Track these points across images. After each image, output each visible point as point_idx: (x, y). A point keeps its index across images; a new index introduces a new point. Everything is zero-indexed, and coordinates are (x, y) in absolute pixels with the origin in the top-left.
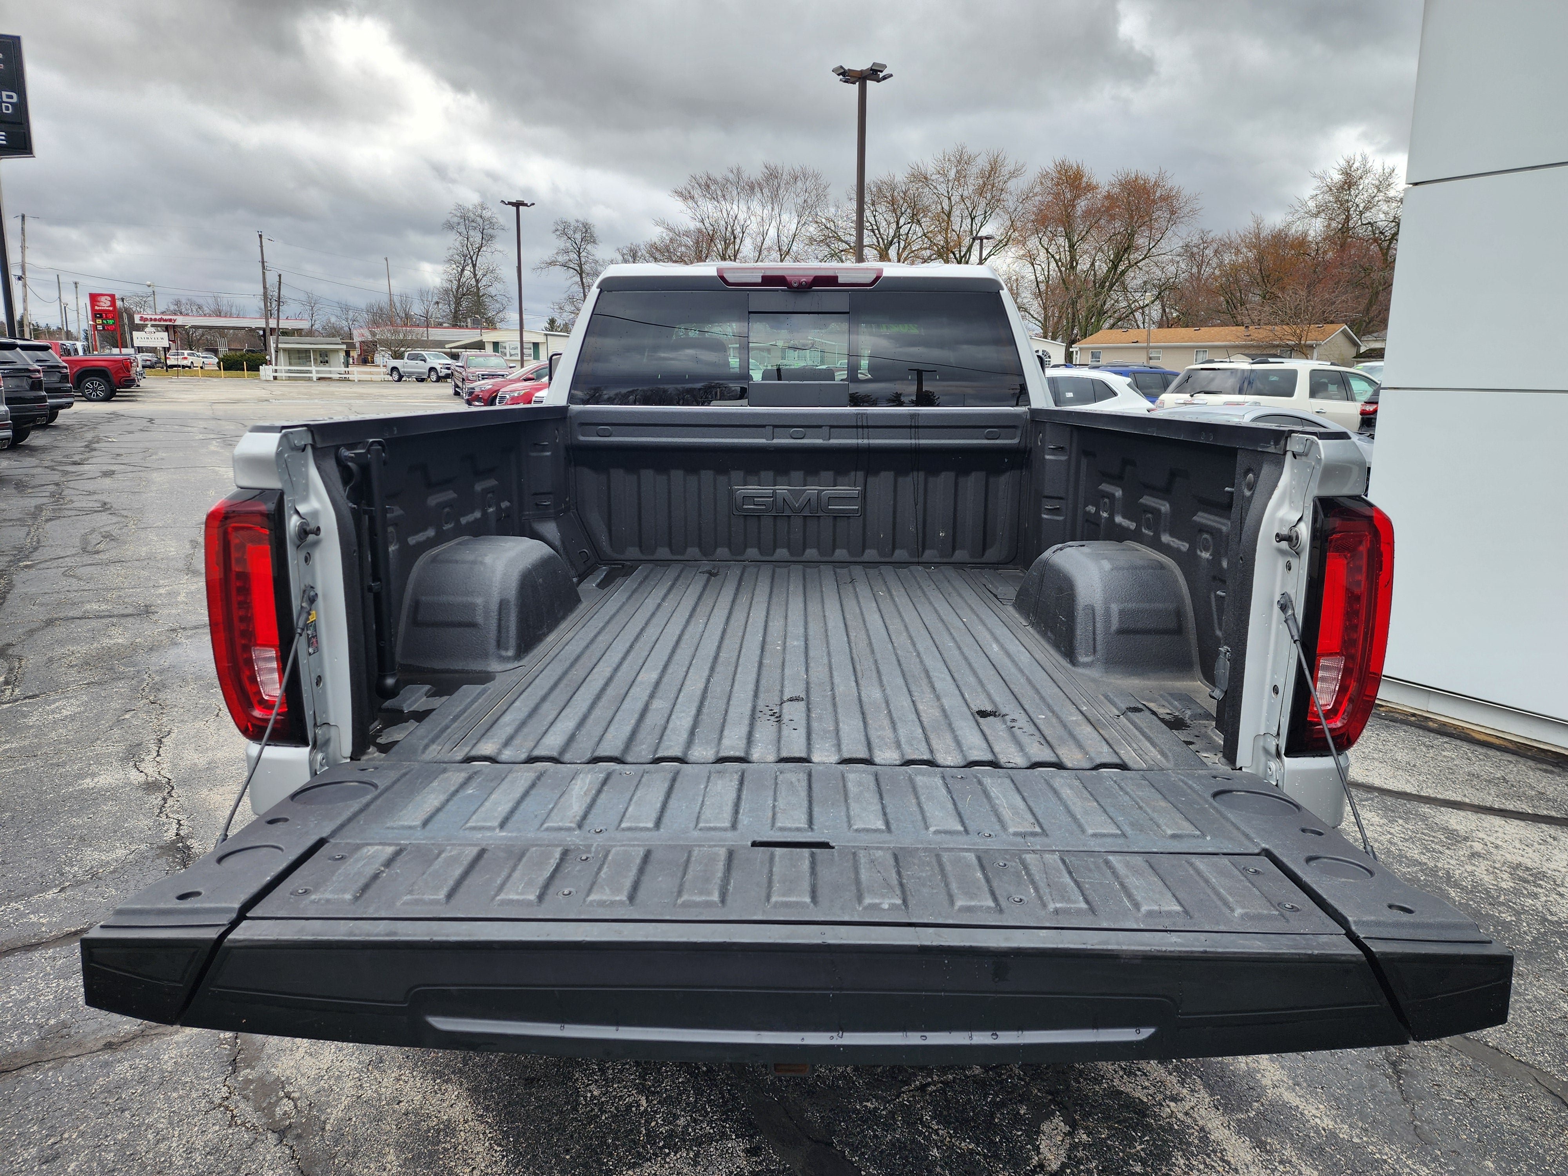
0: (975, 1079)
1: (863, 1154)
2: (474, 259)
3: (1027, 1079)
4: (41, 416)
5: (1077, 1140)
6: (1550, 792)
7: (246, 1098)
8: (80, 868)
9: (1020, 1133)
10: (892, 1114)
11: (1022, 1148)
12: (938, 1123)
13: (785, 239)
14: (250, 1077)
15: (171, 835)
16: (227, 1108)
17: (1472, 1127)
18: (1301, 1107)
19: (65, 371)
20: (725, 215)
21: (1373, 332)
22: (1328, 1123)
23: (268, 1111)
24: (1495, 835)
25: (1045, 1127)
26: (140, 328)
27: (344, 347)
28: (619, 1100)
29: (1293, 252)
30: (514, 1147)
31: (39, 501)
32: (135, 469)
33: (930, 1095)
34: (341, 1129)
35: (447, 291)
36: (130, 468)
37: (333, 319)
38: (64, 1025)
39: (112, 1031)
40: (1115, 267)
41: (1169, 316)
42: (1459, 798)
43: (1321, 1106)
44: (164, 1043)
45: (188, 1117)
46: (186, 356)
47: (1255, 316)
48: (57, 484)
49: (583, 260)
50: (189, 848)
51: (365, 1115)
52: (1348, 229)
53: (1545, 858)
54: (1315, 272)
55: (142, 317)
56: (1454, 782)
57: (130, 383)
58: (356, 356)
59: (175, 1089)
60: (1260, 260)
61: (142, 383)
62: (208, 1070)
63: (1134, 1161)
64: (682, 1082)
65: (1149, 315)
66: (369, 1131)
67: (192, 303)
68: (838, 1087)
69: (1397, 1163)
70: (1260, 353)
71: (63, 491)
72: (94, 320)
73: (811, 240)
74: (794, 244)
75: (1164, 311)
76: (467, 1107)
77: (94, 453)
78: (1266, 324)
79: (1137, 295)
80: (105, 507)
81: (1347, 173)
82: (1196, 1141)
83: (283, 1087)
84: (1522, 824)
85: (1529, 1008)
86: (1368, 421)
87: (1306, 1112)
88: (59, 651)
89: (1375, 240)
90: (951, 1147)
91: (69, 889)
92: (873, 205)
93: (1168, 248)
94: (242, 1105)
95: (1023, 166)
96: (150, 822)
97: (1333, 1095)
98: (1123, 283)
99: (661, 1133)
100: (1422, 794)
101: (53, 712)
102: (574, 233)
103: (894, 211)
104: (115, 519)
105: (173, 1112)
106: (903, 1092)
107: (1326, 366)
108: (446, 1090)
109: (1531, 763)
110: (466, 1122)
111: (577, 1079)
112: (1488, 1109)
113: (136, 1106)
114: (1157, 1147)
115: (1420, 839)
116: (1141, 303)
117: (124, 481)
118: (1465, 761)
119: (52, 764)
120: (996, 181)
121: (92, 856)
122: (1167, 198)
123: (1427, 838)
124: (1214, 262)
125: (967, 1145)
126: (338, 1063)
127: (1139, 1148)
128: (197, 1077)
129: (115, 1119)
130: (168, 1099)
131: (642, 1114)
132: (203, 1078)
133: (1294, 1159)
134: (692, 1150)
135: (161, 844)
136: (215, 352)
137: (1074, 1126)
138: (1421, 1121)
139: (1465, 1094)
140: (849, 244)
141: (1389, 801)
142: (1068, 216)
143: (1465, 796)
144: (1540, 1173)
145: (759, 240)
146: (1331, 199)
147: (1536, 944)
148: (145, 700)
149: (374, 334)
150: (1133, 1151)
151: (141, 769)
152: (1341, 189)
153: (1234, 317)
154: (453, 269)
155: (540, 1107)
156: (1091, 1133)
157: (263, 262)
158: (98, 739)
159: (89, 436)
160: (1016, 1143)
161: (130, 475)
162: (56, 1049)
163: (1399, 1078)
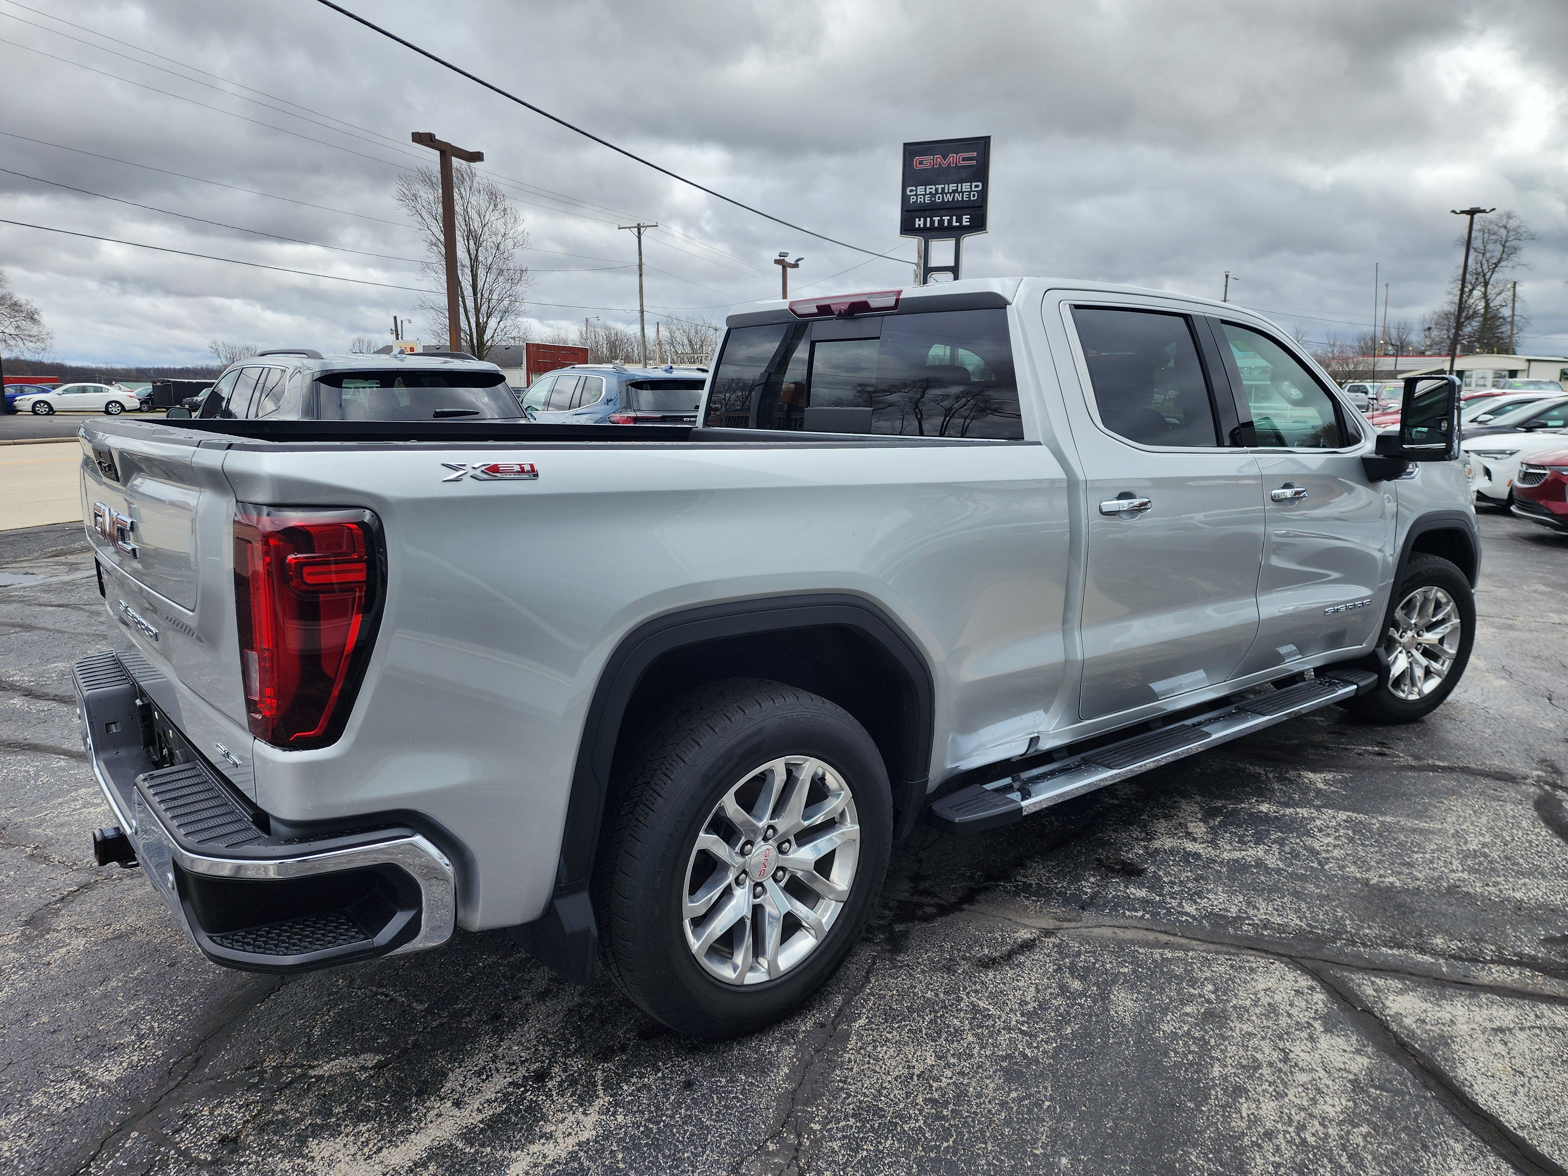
2: (1487, 277)
35: (1447, 315)
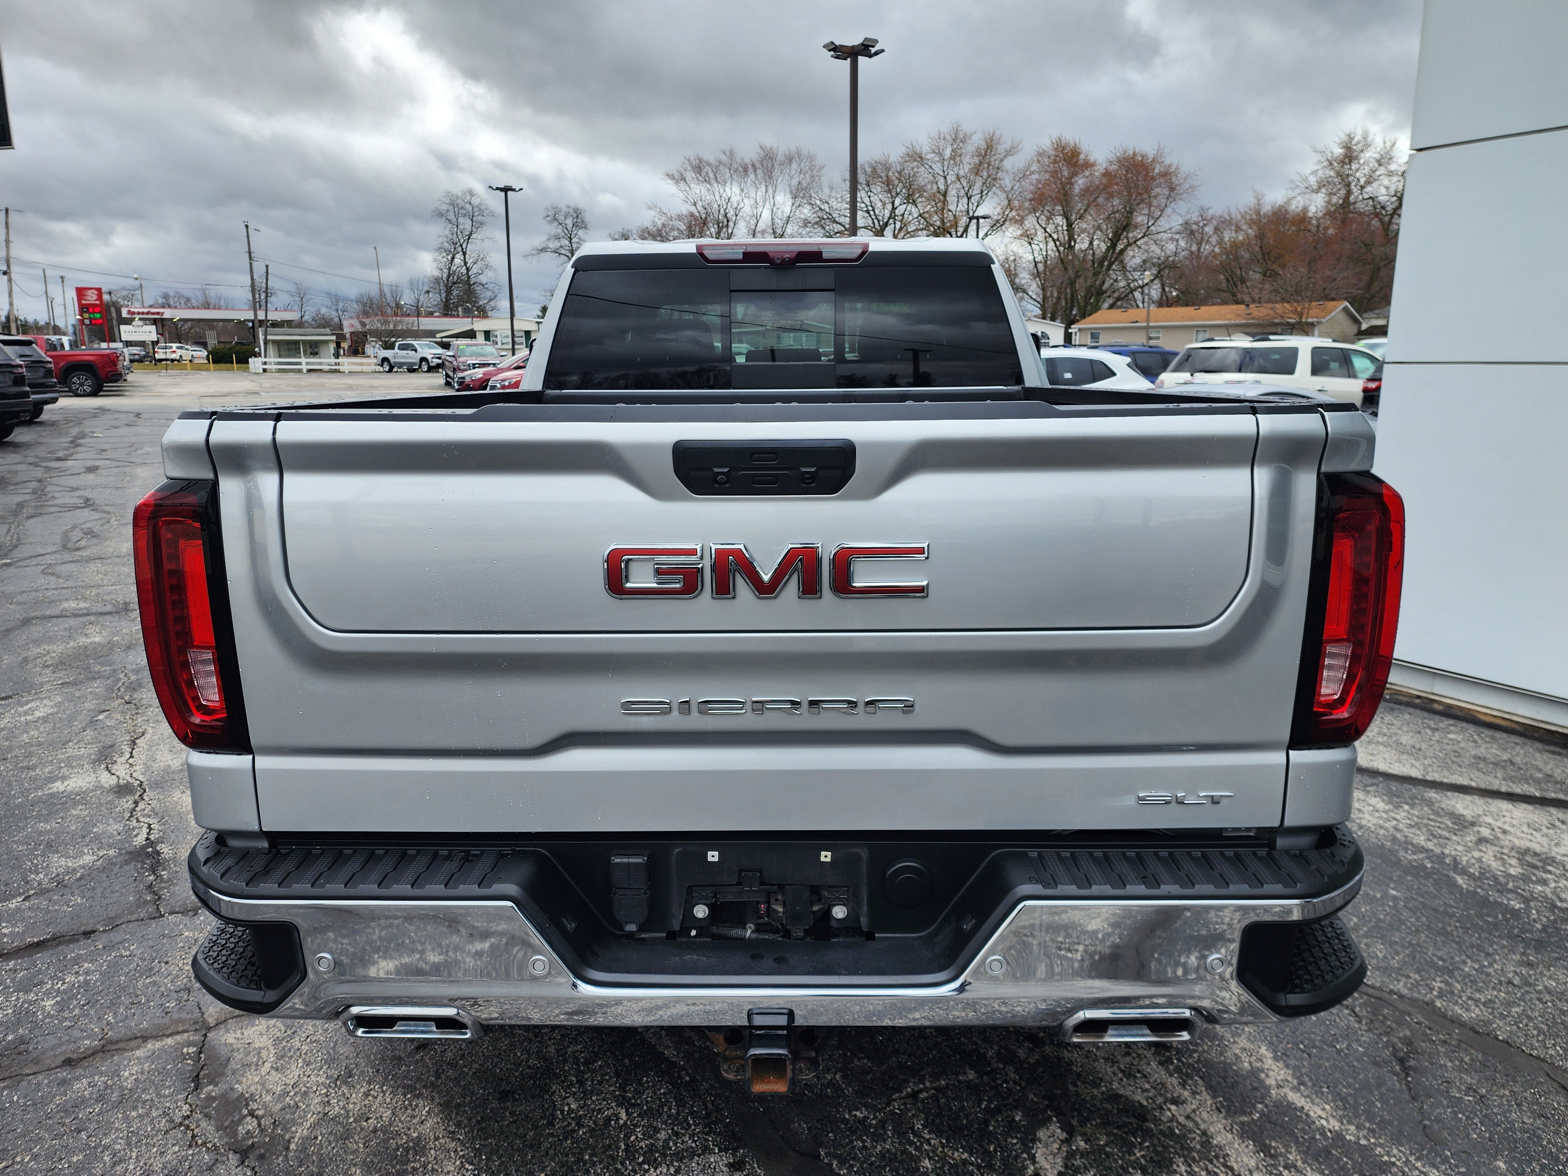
0: (969, 1084)
1: (852, 1166)
2: (464, 246)
3: (1023, 1083)
4: (24, 412)
5: (1074, 1148)
6: (1558, 774)
7: (208, 1116)
8: (46, 875)
9: (1015, 1141)
10: (882, 1123)
11: (1017, 1157)
12: (930, 1132)
13: (779, 222)
14: (213, 1094)
15: (140, 840)
16: (188, 1127)
17: (1482, 1125)
18: (1307, 1108)
19: (49, 366)
20: (718, 198)
21: (1375, 309)
22: (1335, 1124)
23: (229, 1130)
24: (1502, 820)
25: (1041, 1134)
26: (128, 322)
27: (334, 338)
28: (598, 1114)
29: (1293, 228)
30: (486, 1165)
31: (21, 498)
32: (120, 464)
33: (922, 1102)
34: (306, 1148)
35: (437, 280)
36: (115, 464)
37: (324, 311)
38: (22, 1041)
39: (72, 1046)
40: (1113, 245)
41: (1169, 295)
42: (1465, 782)
43: (1327, 1107)
44: (124, 1059)
45: (147, 1137)
46: (174, 349)
47: (1255, 293)
48: (40, 481)
49: (575, 246)
50: (158, 853)
51: (331, 1132)
52: (1349, 204)
53: (1553, 843)
54: (1316, 248)
55: (129, 311)
56: (1460, 766)
57: (116, 377)
58: (346, 348)
59: (135, 1108)
60: (1260, 236)
61: (130, 377)
62: (169, 1087)
63: (1134, 1168)
64: (664, 1093)
65: (1149, 294)
66: (335, 1151)
67: (179, 296)
68: (827, 1095)
69: (1406, 1165)
70: (1261, 331)
71: (45, 487)
72: (81, 315)
73: (806, 223)
74: (789, 226)
75: (1164, 290)
76: (438, 1123)
77: (79, 449)
78: (1266, 302)
79: (1137, 275)
80: (88, 503)
81: (1348, 148)
82: (1198, 1147)
83: (247, 1105)
84: (1530, 807)
85: (1540, 1000)
86: (1371, 398)
87: (1311, 1113)
88: (35, 651)
89: (1377, 215)
90: (943, 1158)
91: (33, 898)
92: (868, 185)
93: (1167, 226)
94: (204, 1124)
95: (1020, 143)
96: (119, 827)
97: (1339, 1094)
98: (1122, 262)
99: (641, 1148)
100: (1428, 778)
101: (26, 713)
102: (566, 218)
103: (889, 191)
104: (97, 515)
105: (132, 1132)
106: (895, 1100)
107: (1328, 343)
108: (417, 1105)
109: (1538, 745)
110: (437, 1139)
111: (555, 1091)
112: (1499, 1106)
113: (93, 1126)
114: (1157, 1153)
115: (1426, 825)
116: (1140, 282)
117: (108, 476)
118: (1471, 744)
119: (22, 767)
120: (992, 159)
121: (59, 863)
122: (1166, 175)
123: (1433, 824)
124: (1214, 240)
125: (960, 1155)
126: (305, 1078)
127: (1138, 1155)
128: (158, 1095)
129: (71, 1141)
130: (126, 1118)
131: (620, 1128)
132: (165, 1096)
133: (1299, 1163)
134: (673, 1165)
135: (131, 849)
136: (204, 345)
137: (1071, 1132)
138: (1430, 1120)
139: (1475, 1091)
140: (844, 226)
141: (1394, 786)
142: (1066, 194)
143: (1472, 780)
144: (1553, 1173)
145: (753, 222)
146: (1332, 173)
147: (1546, 932)
148: (120, 701)
149: (364, 325)
150: (1133, 1158)
151: (113, 771)
152: (1343, 163)
153: (1234, 295)
154: (444, 259)
155: (515, 1122)
156: (1089, 1140)
157: (250, 253)
158: (70, 741)
159: (75, 431)
160: (1011, 1152)
161: (115, 470)
162: (11, 1067)
163: (1407, 1075)
